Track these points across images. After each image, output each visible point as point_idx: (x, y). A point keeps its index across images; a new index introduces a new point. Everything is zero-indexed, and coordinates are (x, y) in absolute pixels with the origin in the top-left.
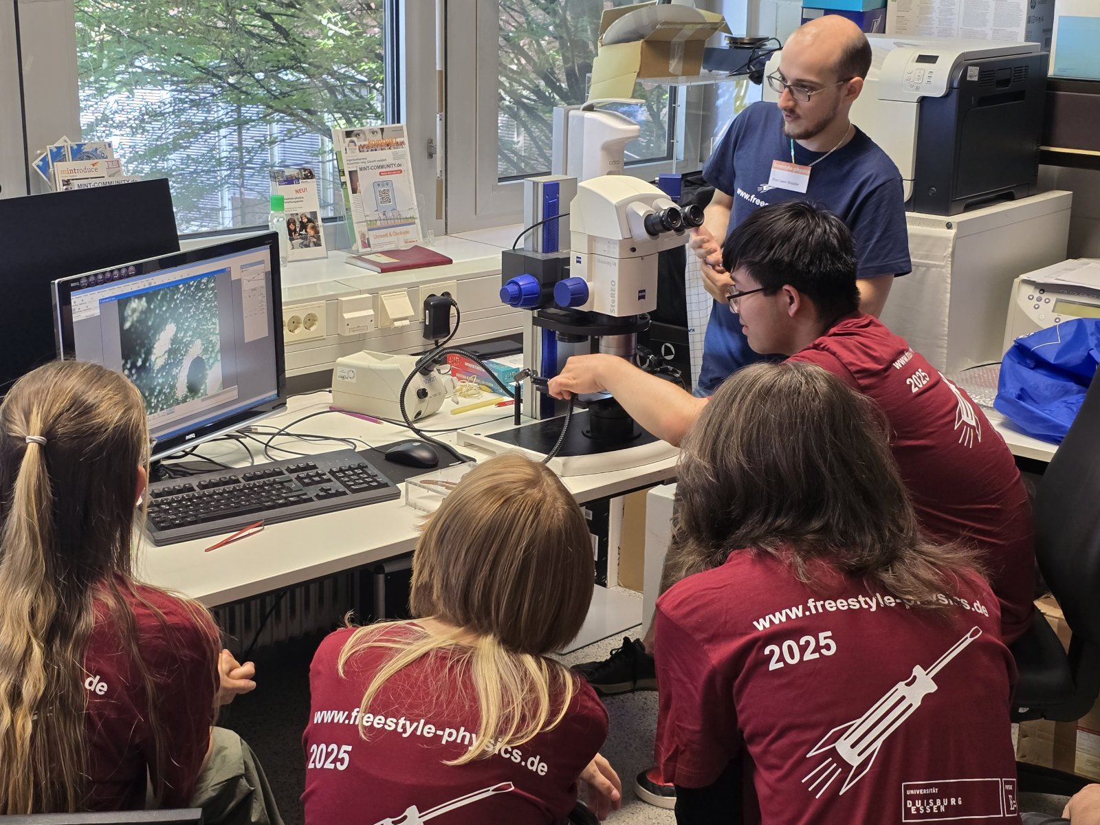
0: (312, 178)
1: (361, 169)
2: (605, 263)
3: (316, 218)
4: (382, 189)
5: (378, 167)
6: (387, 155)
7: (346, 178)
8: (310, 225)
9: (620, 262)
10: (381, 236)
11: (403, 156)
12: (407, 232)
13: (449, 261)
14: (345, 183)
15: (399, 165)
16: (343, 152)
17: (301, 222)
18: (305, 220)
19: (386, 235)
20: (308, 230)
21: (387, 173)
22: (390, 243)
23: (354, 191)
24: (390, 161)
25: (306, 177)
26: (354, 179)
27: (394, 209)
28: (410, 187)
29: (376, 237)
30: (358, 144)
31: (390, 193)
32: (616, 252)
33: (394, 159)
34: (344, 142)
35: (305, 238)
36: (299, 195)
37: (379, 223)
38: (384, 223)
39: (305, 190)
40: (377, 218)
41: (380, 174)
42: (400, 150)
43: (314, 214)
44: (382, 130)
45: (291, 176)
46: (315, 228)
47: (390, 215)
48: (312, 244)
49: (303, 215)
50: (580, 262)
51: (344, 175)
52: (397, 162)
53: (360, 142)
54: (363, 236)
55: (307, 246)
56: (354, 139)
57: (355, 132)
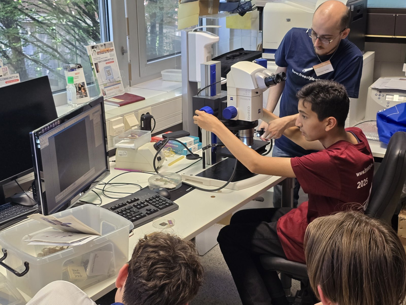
0: (81, 68)
1: (99, 62)
2: (244, 99)
3: (84, 84)
4: (107, 70)
5: (105, 61)
6: (107, 55)
7: (94, 66)
8: (82, 88)
9: (252, 98)
10: (110, 90)
11: (113, 55)
12: (119, 87)
13: (144, 99)
14: (93, 68)
15: (113, 59)
16: (92, 55)
17: (79, 87)
18: (80, 86)
19: (111, 89)
20: (82, 90)
21: (109, 63)
22: (113, 92)
23: (98, 72)
24: (109, 58)
25: (79, 67)
26: (97, 66)
27: (113, 78)
28: (117, 68)
29: (108, 90)
30: (97, 51)
31: (111, 71)
32: (250, 94)
33: (111, 56)
34: (92, 51)
35: (81, 94)
36: (77, 75)
37: (108, 84)
38: (110, 84)
39: (79, 73)
40: (107, 82)
41: (106, 63)
42: (112, 53)
43: (83, 83)
44: (105, 44)
45: (73, 68)
46: (84, 89)
47: (111, 80)
48: (84, 96)
49: (79, 84)
50: (232, 100)
51: (93, 65)
52: (112, 58)
53: (97, 50)
54: (103, 90)
55: (82, 97)
56: (95, 49)
57: (95, 46)
